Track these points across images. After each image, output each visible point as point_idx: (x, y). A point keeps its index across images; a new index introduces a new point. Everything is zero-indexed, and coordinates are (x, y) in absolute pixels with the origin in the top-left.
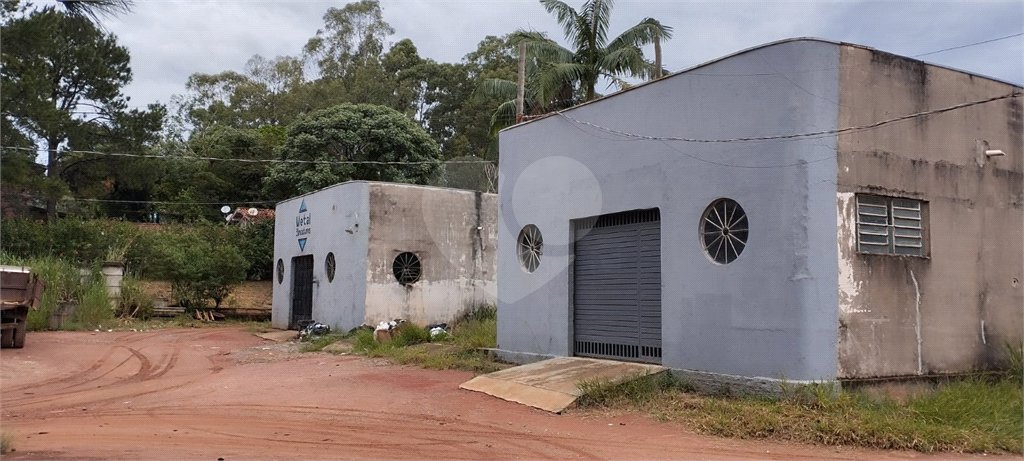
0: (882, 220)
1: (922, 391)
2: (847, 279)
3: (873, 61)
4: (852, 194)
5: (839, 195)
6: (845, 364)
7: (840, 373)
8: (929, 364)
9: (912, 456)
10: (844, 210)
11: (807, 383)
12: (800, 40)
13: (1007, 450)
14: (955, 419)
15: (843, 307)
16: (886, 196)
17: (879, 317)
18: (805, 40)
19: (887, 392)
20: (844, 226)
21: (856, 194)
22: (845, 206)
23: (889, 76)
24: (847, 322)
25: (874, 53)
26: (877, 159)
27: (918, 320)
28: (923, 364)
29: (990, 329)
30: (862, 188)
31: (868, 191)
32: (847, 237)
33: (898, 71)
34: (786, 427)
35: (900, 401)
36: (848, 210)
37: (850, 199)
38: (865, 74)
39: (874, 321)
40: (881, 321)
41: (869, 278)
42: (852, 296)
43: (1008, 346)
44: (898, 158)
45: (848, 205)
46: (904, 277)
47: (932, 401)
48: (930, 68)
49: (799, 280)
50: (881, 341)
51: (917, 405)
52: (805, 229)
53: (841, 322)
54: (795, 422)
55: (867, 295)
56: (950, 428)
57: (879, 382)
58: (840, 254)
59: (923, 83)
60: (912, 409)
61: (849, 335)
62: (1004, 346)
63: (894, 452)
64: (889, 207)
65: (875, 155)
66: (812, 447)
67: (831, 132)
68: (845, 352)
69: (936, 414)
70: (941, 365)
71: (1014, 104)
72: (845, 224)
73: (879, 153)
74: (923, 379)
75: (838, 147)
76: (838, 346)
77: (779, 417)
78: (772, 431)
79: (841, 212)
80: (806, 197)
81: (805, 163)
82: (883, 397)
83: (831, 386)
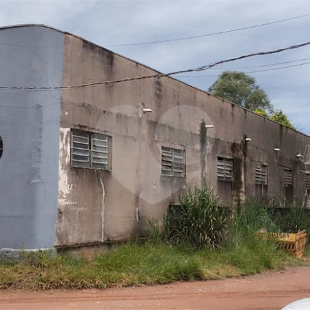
0: (85, 146)
1: (103, 251)
2: (64, 184)
3: (84, 46)
4: (69, 129)
5: (61, 129)
6: (59, 237)
7: (56, 243)
8: (108, 235)
9: (94, 292)
10: (64, 140)
11: (35, 250)
12: (40, 26)
13: (145, 283)
14: (119, 267)
15: (60, 201)
16: (88, 132)
17: (81, 207)
18: (43, 26)
19: (83, 253)
20: (63, 149)
21: (71, 129)
22: (65, 137)
23: (93, 57)
24: (62, 210)
25: (85, 42)
26: (84, 108)
27: (103, 208)
28: (105, 234)
29: (141, 212)
30: (75, 126)
31: (78, 128)
32: (65, 156)
33: (97, 55)
34: (20, 281)
35: (90, 259)
36: (66, 139)
37: (68, 132)
38: (79, 54)
39: (78, 209)
40: (82, 209)
41: (77, 182)
42: (66, 194)
43: (150, 223)
44: (96, 109)
45: (67, 136)
46: (97, 182)
47: (108, 257)
48: (116, 56)
49: (35, 184)
50: (81, 221)
51: (100, 260)
52: (40, 150)
53: (59, 210)
54: (26, 277)
55: (75, 193)
56: (116, 273)
57: (79, 247)
58: (60, 167)
59: (112, 64)
60: (96, 263)
61: (63, 218)
62: (148, 222)
63: (84, 290)
64: (90, 139)
65: (84, 106)
66: (35, 292)
67: (56, 88)
68: (60, 229)
69: (109, 265)
70: (114, 235)
71: (158, 83)
72: (64, 148)
73: (86, 105)
74: (104, 244)
75: (62, 99)
76: (56, 226)
77: (16, 275)
78: (11, 284)
79: (62, 140)
80: (41, 129)
81: (40, 106)
82: (80, 256)
83: (51, 251)
